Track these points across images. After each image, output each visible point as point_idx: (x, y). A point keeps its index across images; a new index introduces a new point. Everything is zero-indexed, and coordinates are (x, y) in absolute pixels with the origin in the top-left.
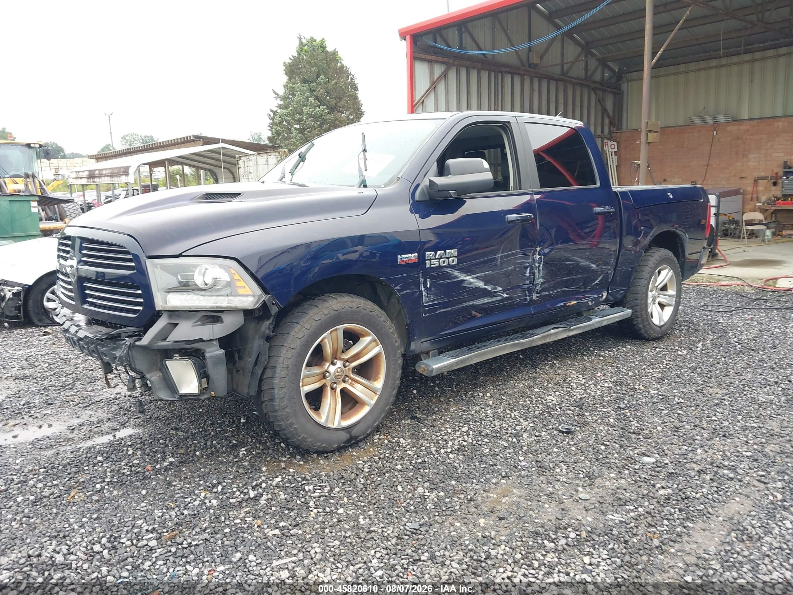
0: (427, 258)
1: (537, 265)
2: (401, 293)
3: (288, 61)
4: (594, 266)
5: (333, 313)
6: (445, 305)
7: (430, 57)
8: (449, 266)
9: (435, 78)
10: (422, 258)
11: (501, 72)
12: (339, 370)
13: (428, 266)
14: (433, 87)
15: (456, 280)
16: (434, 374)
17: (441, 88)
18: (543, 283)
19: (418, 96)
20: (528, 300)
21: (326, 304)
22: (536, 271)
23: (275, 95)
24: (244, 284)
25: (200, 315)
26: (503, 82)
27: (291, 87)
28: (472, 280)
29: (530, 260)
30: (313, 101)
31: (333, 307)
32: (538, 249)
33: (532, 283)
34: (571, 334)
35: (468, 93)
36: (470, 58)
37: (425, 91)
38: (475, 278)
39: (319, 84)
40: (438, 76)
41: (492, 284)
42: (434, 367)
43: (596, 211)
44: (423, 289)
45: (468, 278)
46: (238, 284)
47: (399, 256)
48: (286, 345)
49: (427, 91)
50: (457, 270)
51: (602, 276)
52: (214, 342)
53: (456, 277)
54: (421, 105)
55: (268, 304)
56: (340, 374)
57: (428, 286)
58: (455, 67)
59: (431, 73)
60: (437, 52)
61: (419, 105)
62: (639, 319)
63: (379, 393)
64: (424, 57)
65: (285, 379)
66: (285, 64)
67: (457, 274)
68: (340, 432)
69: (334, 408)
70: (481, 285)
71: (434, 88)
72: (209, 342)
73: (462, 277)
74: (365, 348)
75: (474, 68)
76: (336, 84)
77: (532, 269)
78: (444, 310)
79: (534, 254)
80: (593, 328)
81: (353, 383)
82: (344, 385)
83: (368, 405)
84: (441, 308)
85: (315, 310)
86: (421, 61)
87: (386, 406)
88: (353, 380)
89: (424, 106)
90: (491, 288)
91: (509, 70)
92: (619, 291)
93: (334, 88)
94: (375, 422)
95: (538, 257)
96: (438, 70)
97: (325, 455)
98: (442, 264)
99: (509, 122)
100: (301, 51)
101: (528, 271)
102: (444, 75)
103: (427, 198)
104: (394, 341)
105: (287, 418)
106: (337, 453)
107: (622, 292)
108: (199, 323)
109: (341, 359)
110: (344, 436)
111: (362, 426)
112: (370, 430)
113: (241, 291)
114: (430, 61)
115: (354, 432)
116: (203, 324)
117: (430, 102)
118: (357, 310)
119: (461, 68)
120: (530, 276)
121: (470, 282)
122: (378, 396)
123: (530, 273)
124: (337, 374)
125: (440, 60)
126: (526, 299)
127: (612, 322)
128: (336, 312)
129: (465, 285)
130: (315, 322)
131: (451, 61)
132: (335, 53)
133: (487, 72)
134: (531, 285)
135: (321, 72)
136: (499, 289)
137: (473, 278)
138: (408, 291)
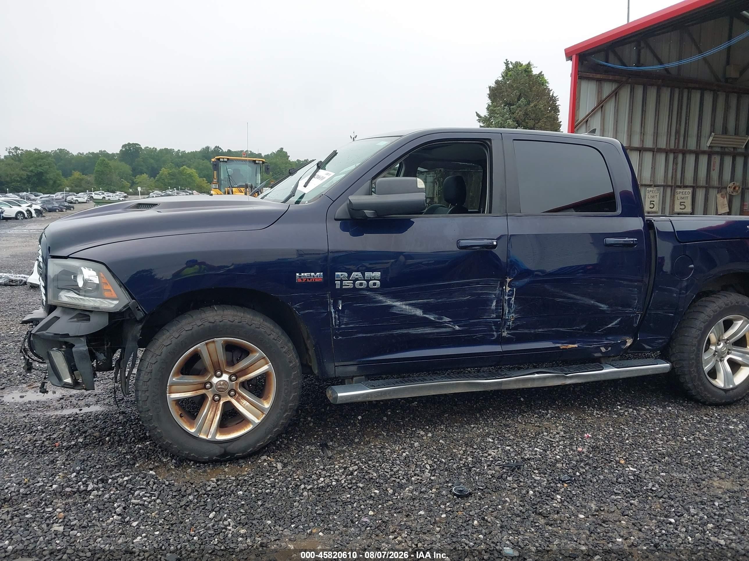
0: (336, 279)
1: (507, 298)
2: (302, 312)
3: (493, 85)
4: (604, 307)
5: (207, 324)
6: (362, 330)
7: (598, 76)
8: (368, 289)
9: (604, 97)
10: (330, 279)
11: (688, 88)
12: (222, 383)
13: (338, 287)
14: (601, 105)
15: (379, 305)
16: (338, 402)
17: (610, 107)
18: (516, 319)
19: (582, 115)
20: (496, 336)
21: (203, 316)
22: (506, 305)
23: (478, 118)
24: (110, 288)
25: (77, 312)
26: (689, 99)
27: (492, 110)
28: (404, 307)
29: (497, 292)
30: (511, 123)
31: (209, 318)
32: (508, 280)
33: (501, 316)
34: (568, 382)
35: (644, 112)
36: (648, 75)
37: (591, 110)
38: (410, 305)
39: (519, 106)
40: (607, 95)
41: (436, 314)
42: (339, 395)
43: (608, 243)
44: (332, 310)
45: (398, 304)
46: (106, 287)
47: (297, 274)
48: (152, 350)
49: (592, 111)
50: (381, 294)
51: (619, 319)
52: (82, 339)
53: (380, 302)
54: (585, 125)
55: (133, 309)
56: (223, 387)
57: (340, 308)
58: (629, 86)
59: (600, 92)
60: (608, 71)
61: (584, 123)
62: (687, 377)
63: (266, 413)
64: (591, 76)
65: (148, 383)
66: (490, 87)
67: (381, 298)
68: (214, 444)
69: (211, 420)
70: (419, 312)
71: (602, 107)
72: (78, 338)
73: (389, 302)
74: (252, 364)
75: (652, 85)
76: (535, 106)
77: (499, 302)
78: (364, 335)
79: (502, 285)
80: (603, 378)
81: (240, 398)
82: (229, 399)
83: (252, 424)
84: (360, 333)
85: (190, 320)
86: (589, 80)
87: (274, 428)
88: (240, 395)
89: (588, 125)
90: (435, 318)
91: (697, 86)
92: (657, 339)
93: (533, 110)
94: (258, 441)
95: (508, 289)
96: (608, 89)
97: (198, 465)
98: (357, 286)
99: (490, 140)
100: (506, 76)
101: (494, 304)
102: (615, 93)
103: (348, 217)
104: (288, 361)
105: (150, 420)
106: (211, 466)
107: (660, 341)
108: (75, 320)
109: (227, 373)
110: (217, 450)
111: (241, 444)
112: (251, 449)
113: (106, 294)
114: (599, 80)
115: (231, 448)
116: (78, 321)
117: (596, 123)
118: (240, 324)
119: (636, 86)
120: (496, 309)
121: (400, 308)
122: (264, 415)
123: (496, 306)
124: (219, 387)
125: (610, 78)
126: (493, 335)
127: (636, 375)
128: (210, 324)
129: (394, 311)
130: (185, 331)
131: (624, 79)
132: (541, 75)
133: (669, 89)
134: (500, 320)
135: (522, 95)
136: (447, 319)
137: (406, 305)
138: (311, 311)
